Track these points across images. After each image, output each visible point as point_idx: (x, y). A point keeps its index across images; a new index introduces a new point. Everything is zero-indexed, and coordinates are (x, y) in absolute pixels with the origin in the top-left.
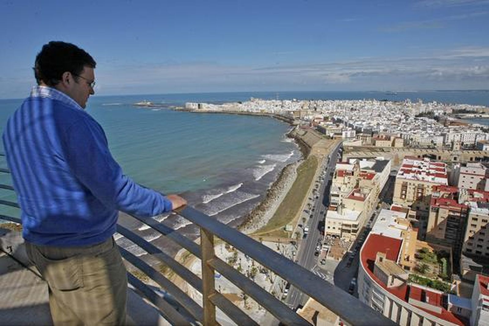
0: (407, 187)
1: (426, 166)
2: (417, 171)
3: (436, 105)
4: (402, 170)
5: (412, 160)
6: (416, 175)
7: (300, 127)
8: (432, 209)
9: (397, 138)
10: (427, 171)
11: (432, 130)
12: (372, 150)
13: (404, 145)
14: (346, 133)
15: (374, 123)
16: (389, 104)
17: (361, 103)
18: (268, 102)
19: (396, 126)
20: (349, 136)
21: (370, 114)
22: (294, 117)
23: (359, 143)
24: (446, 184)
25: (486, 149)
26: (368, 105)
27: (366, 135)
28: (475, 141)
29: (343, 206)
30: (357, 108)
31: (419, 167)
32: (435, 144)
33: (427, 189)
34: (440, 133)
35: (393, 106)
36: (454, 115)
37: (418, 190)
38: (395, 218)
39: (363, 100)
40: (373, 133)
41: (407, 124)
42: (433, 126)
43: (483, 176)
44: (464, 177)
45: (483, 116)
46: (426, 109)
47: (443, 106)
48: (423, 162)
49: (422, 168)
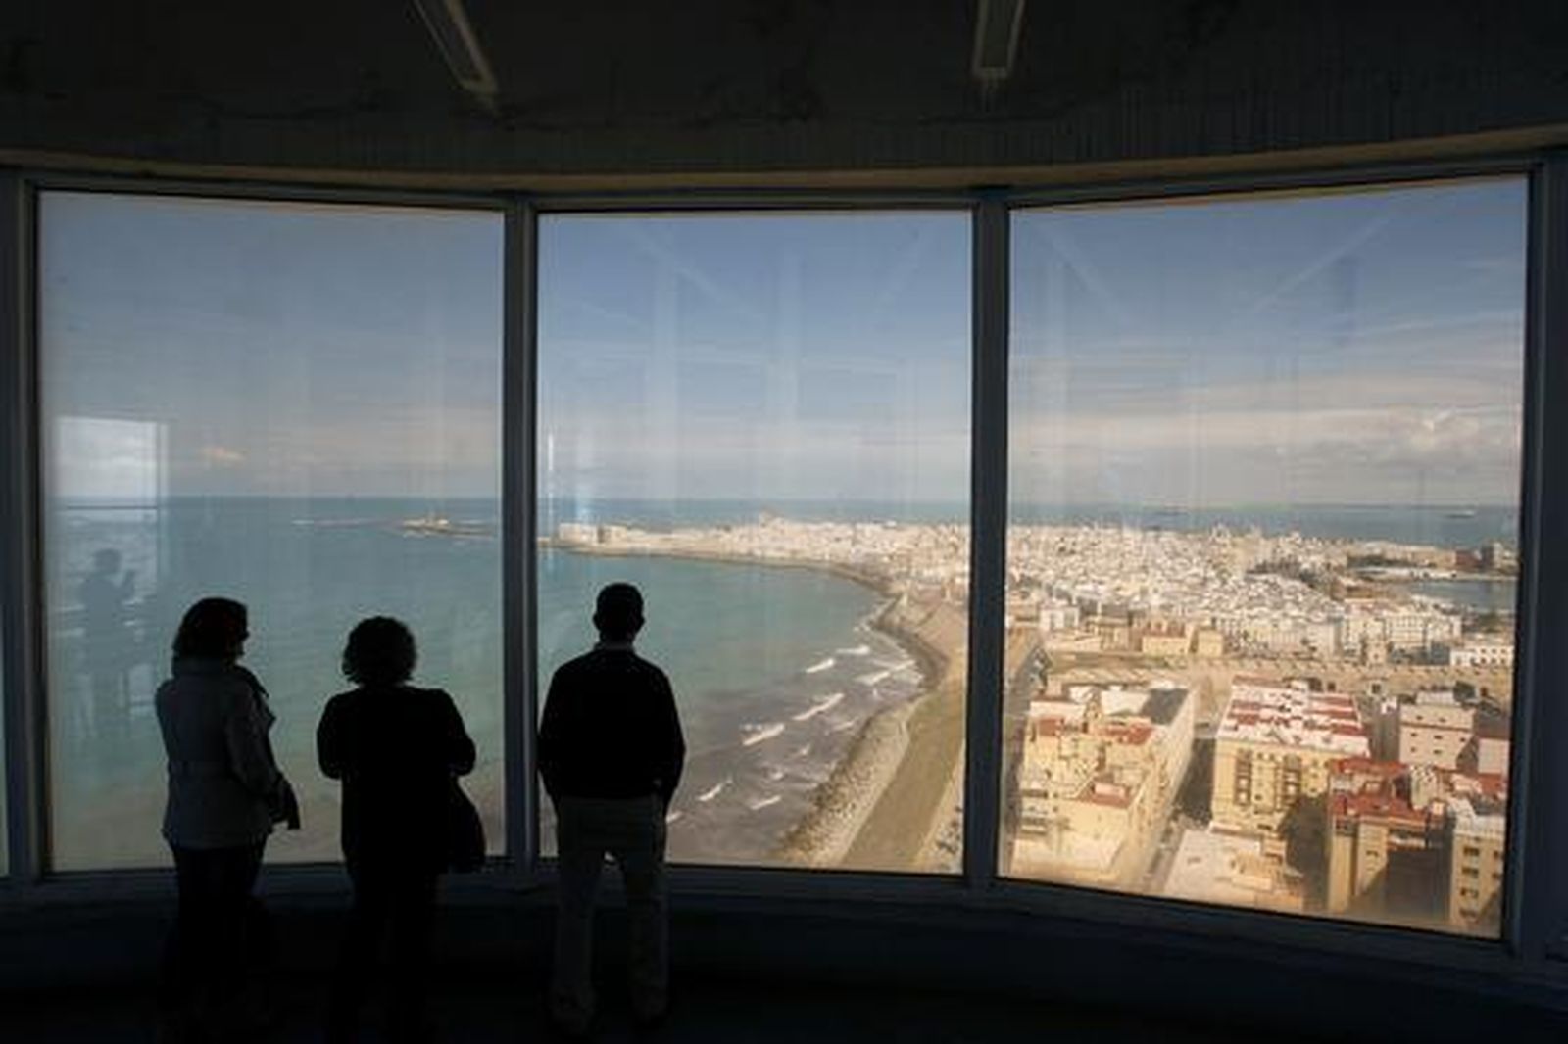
0: (1250, 766)
1: (1300, 703)
2: (1275, 718)
3: (1299, 541)
4: (1231, 716)
5: (1258, 688)
6: (1275, 729)
7: (911, 598)
8: (1338, 827)
9: (1204, 629)
10: (1306, 717)
11: (1301, 609)
12: (1135, 663)
13: (1226, 651)
14: (1052, 617)
15: (1130, 589)
16: (1168, 537)
17: (1086, 534)
18: (813, 527)
19: (1195, 598)
20: (1060, 624)
21: (1118, 562)
22: (892, 572)
23: (1091, 645)
24: (1364, 754)
25: (1459, 662)
26: (1107, 538)
27: (1109, 620)
28: (1424, 641)
29: (1064, 825)
30: (1078, 549)
31: (1282, 708)
32: (1314, 649)
33: (1313, 770)
34: (1322, 616)
35: (1179, 545)
36: (1352, 571)
37: (1285, 777)
38: (1230, 856)
39: (1091, 527)
40: (1130, 616)
41: (1226, 592)
42: (1301, 599)
43: (1465, 730)
44: (1414, 735)
45: (1433, 574)
46: (1274, 552)
47: (1320, 544)
48: (1289, 692)
49: (1289, 710)
